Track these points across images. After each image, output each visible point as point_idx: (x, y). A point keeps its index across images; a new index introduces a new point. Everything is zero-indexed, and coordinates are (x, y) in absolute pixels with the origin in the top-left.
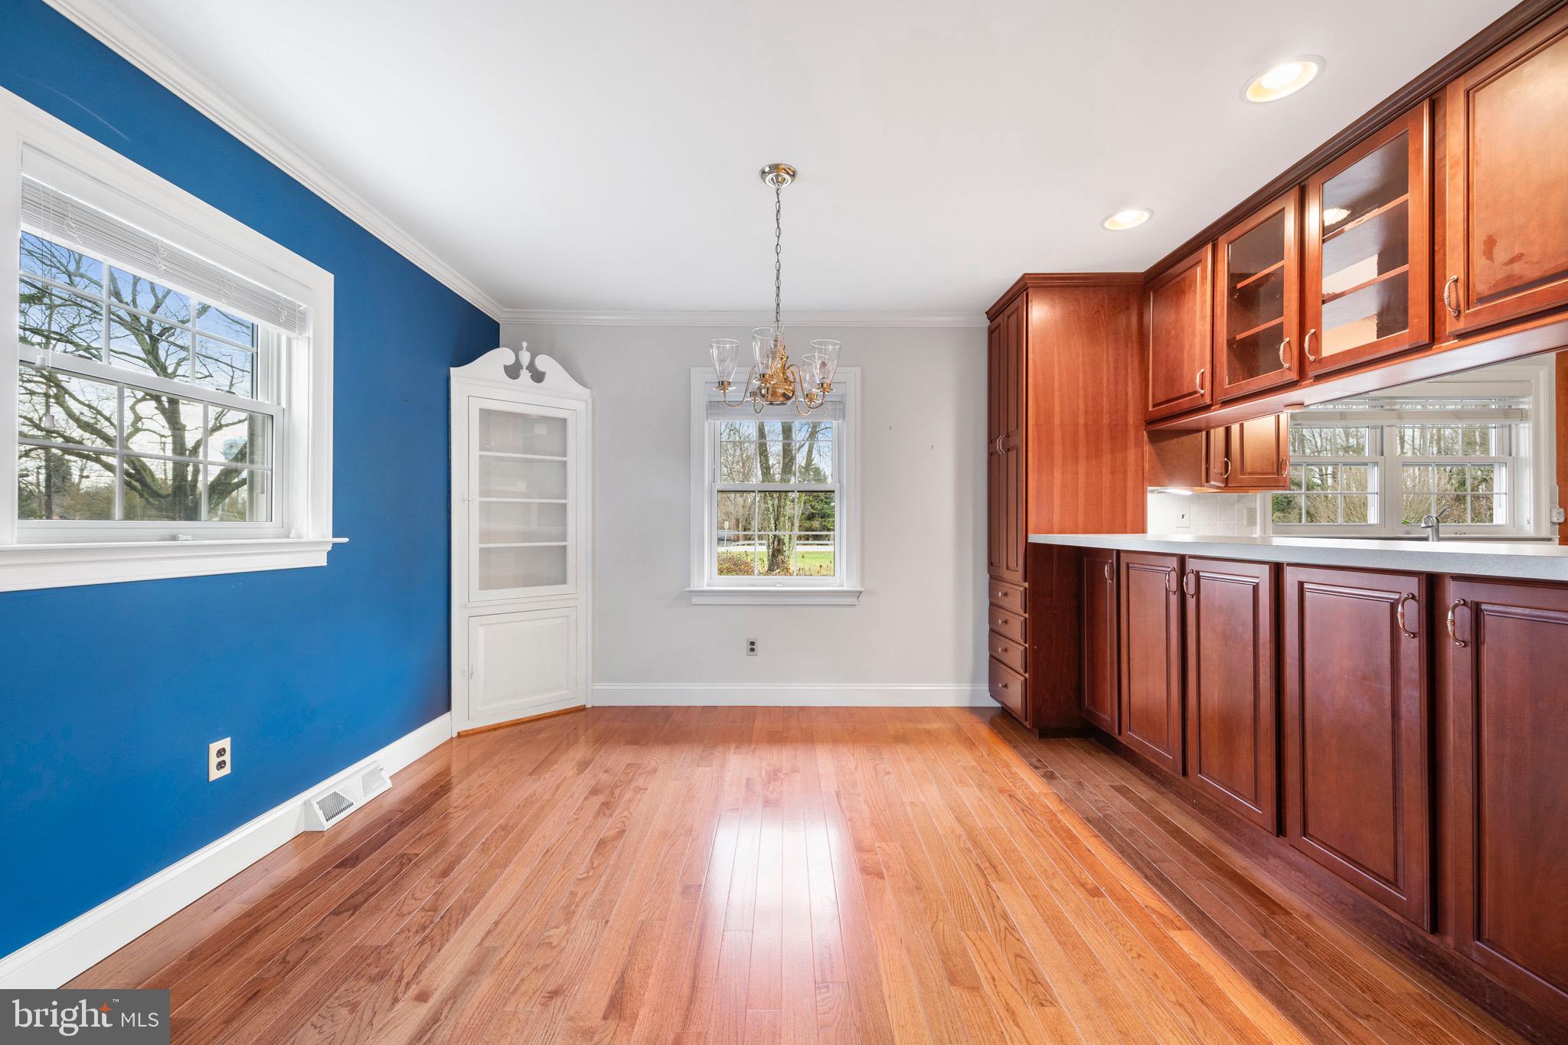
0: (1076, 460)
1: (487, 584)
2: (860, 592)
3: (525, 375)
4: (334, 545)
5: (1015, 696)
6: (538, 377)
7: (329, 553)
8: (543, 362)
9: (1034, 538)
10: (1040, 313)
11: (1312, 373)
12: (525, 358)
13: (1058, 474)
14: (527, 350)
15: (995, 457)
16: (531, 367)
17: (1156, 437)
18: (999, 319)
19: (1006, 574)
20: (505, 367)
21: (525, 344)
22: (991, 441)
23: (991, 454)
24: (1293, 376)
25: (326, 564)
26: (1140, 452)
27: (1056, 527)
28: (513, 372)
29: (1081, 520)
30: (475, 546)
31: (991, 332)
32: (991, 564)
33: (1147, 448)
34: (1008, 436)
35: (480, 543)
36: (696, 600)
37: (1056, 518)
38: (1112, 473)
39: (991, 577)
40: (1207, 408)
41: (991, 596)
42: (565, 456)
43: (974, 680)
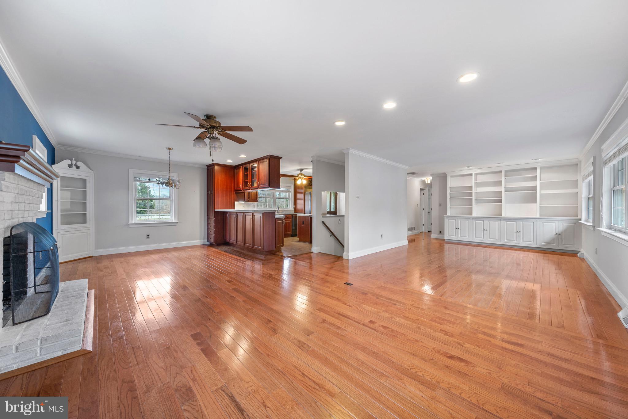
0: (223, 196)
1: (62, 224)
2: (178, 222)
3: (74, 167)
4: (48, 212)
5: (212, 240)
6: (78, 167)
7: (46, 214)
8: (79, 164)
9: (216, 210)
10: (216, 167)
11: (251, 189)
12: (74, 162)
13: (220, 199)
14: (74, 160)
15: (208, 195)
16: (75, 165)
17: (236, 193)
18: (209, 168)
19: (211, 217)
20: (68, 165)
21: (74, 159)
22: (208, 191)
23: (208, 194)
24: (249, 189)
25: (45, 216)
26: (234, 195)
27: (220, 208)
28: (70, 166)
29: (224, 207)
30: (60, 213)
31: (207, 170)
32: (208, 215)
33: (235, 195)
34: (211, 191)
35: (61, 212)
36: (130, 226)
37: (220, 207)
38: (229, 199)
39: (208, 218)
40: (241, 190)
41: (207, 222)
42: (86, 189)
43: (204, 239)
